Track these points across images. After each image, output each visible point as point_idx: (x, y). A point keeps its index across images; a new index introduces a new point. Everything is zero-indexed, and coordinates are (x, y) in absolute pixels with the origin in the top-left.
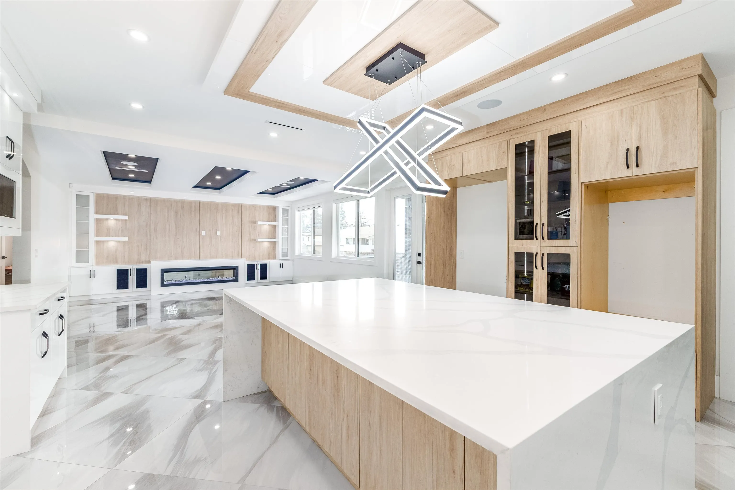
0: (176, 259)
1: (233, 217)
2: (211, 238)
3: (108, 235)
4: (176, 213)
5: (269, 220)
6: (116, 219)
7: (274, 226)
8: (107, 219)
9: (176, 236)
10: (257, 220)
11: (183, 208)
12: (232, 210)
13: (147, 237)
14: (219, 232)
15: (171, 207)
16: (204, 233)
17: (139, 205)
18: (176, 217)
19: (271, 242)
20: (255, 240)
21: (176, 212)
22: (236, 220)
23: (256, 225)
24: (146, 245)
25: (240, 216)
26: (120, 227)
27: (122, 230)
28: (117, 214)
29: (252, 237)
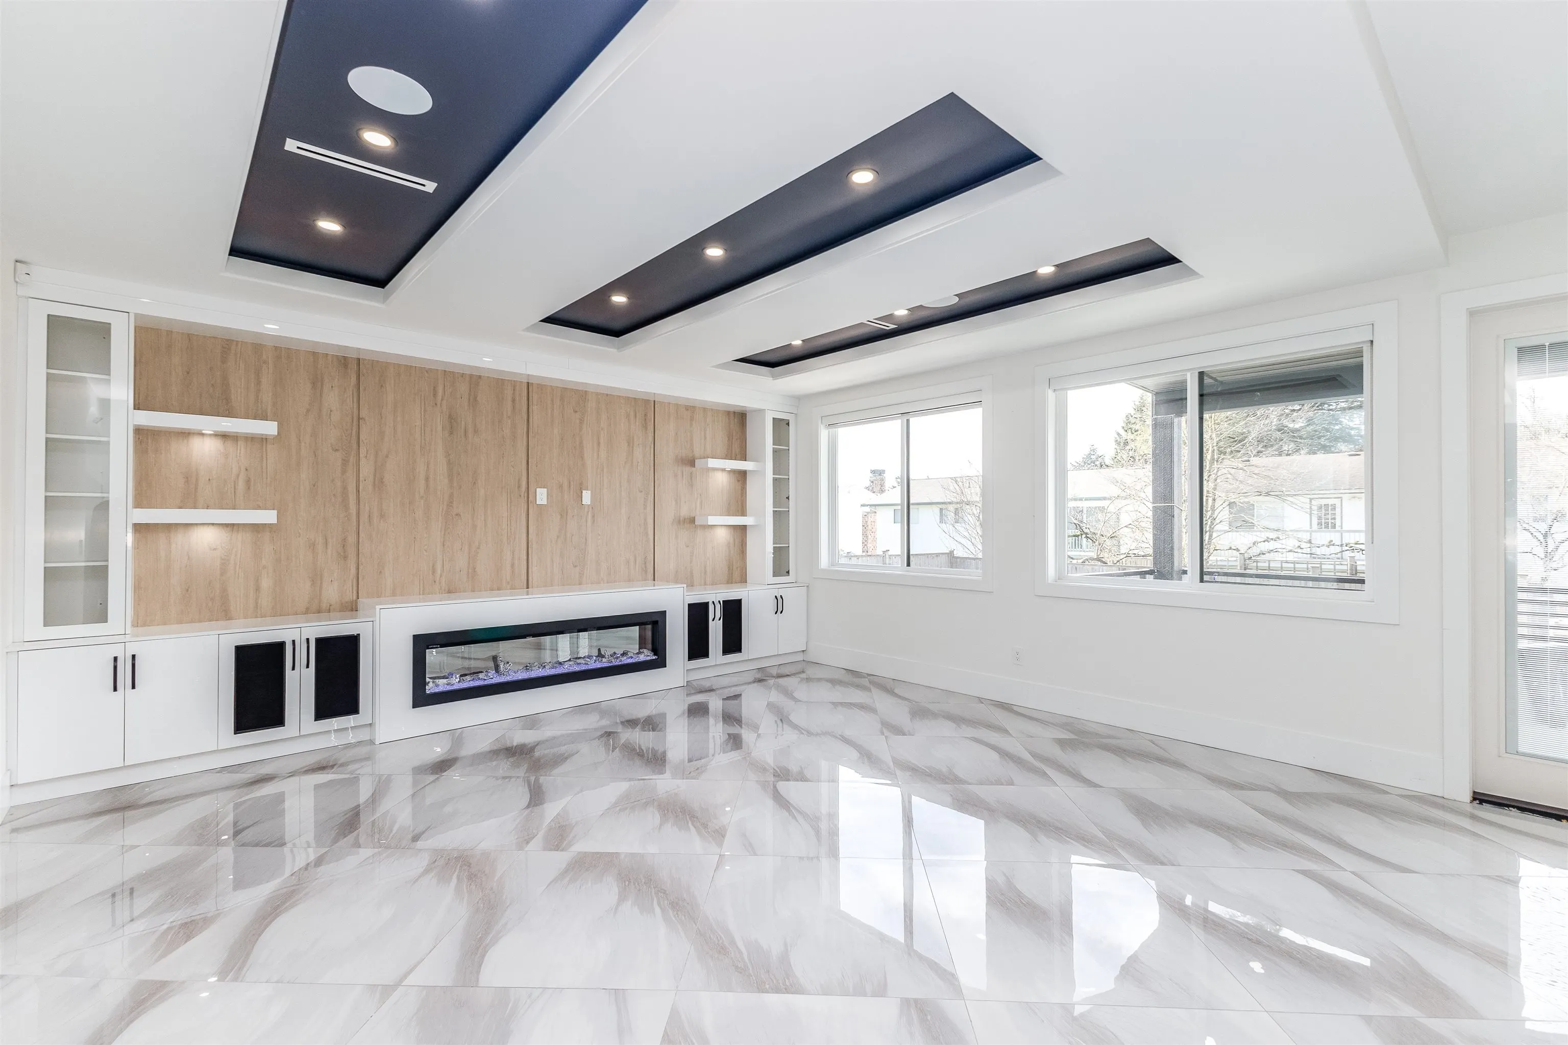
0: (451, 591)
1: (630, 442)
2: (563, 514)
3: (189, 500)
4: (452, 421)
5: (729, 456)
6: (224, 436)
7: (742, 476)
8: (185, 434)
9: (450, 504)
10: (697, 452)
11: (473, 401)
12: (628, 416)
13: (346, 507)
14: (589, 492)
15: (435, 395)
16: (542, 496)
17: (317, 382)
18: (451, 433)
19: (735, 527)
20: (692, 520)
21: (450, 417)
22: (638, 453)
23: (693, 469)
24: (344, 540)
25: (651, 439)
26: (240, 468)
27: (248, 481)
28: (229, 413)
29: (685, 512)
